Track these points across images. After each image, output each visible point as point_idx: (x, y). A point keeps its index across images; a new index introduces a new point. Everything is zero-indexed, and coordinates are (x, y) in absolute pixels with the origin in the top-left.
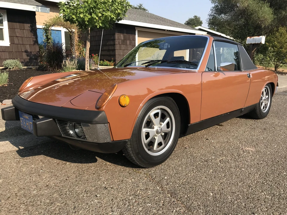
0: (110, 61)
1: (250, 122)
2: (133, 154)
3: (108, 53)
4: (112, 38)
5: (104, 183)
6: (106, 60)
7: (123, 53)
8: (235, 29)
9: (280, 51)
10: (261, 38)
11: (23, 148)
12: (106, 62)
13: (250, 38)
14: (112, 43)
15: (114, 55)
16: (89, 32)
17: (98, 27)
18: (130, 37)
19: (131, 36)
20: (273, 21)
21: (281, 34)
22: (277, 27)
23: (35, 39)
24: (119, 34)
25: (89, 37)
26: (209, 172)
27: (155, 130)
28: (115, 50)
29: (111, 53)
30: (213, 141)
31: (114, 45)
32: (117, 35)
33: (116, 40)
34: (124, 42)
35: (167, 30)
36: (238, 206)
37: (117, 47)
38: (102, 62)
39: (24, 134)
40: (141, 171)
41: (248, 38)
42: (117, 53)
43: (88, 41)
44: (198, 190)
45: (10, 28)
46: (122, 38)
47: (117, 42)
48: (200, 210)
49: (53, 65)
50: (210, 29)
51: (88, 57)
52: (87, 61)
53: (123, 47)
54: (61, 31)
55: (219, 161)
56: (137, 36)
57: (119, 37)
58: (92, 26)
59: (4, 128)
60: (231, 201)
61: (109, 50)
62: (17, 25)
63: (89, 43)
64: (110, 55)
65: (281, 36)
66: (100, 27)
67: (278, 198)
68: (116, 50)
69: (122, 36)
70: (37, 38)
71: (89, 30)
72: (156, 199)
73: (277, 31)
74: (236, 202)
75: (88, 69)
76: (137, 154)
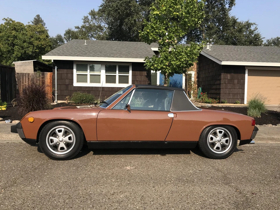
0: (216, 99)
3: (216, 92)
4: (218, 78)
12: (210, 100)
14: (218, 82)
15: (220, 94)
19: (239, 76)
23: (149, 82)
24: (226, 74)
27: (58, 139)
29: (218, 92)
31: (220, 84)
32: (223, 76)
33: (222, 80)
34: (231, 81)
37: (223, 86)
42: (222, 92)
45: (133, 75)
46: (229, 78)
47: (223, 82)
53: (229, 86)
56: (246, 75)
57: (225, 77)
61: (216, 89)
62: (138, 73)
68: (221, 89)
69: (229, 76)
70: (150, 81)
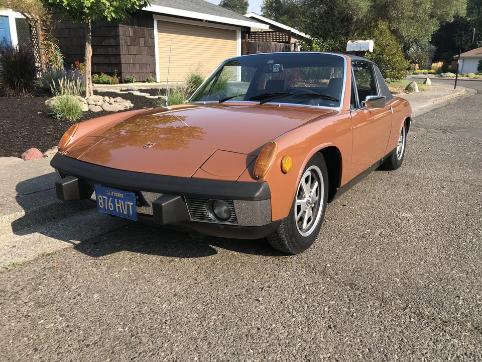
0: (111, 74)
1: (384, 175)
2: (286, 236)
3: (107, 61)
4: (113, 33)
5: (254, 282)
6: (105, 73)
7: (133, 61)
8: (313, 21)
9: (380, 58)
10: (368, 44)
11: (79, 242)
12: (105, 77)
13: (353, 42)
14: (112, 42)
15: (119, 65)
16: (90, 26)
17: (109, 19)
18: (144, 32)
19: (146, 30)
20: (370, 11)
21: (381, 31)
22: (376, 21)
24: (125, 26)
25: (89, 36)
26: (376, 251)
27: (305, 200)
28: (120, 54)
29: (113, 60)
30: (353, 208)
31: (118, 46)
32: (122, 29)
33: (121, 38)
34: (134, 40)
35: (206, 21)
36: (437, 291)
37: (123, 50)
38: (96, 76)
39: (54, 218)
40: (289, 259)
41: (349, 42)
42: (123, 61)
43: (89, 43)
44: (379, 276)
46: (131, 35)
47: (123, 41)
48: (397, 301)
49: (17, 84)
50: (264, 16)
51: (89, 71)
52: (89, 78)
53: (133, 50)
54: (8, 17)
55: (378, 235)
56: (156, 30)
57: (125, 32)
58: (97, 16)
59: (23, 211)
60: (425, 285)
61: (107, 55)
63: (91, 47)
64: (110, 65)
65: (381, 34)
66: (113, 18)
67: (473, 275)
68: (122, 56)
69: (130, 30)
71: (90, 24)
72: (336, 294)
73: (376, 26)
74: (431, 286)
75: (90, 93)
76: (291, 236)
